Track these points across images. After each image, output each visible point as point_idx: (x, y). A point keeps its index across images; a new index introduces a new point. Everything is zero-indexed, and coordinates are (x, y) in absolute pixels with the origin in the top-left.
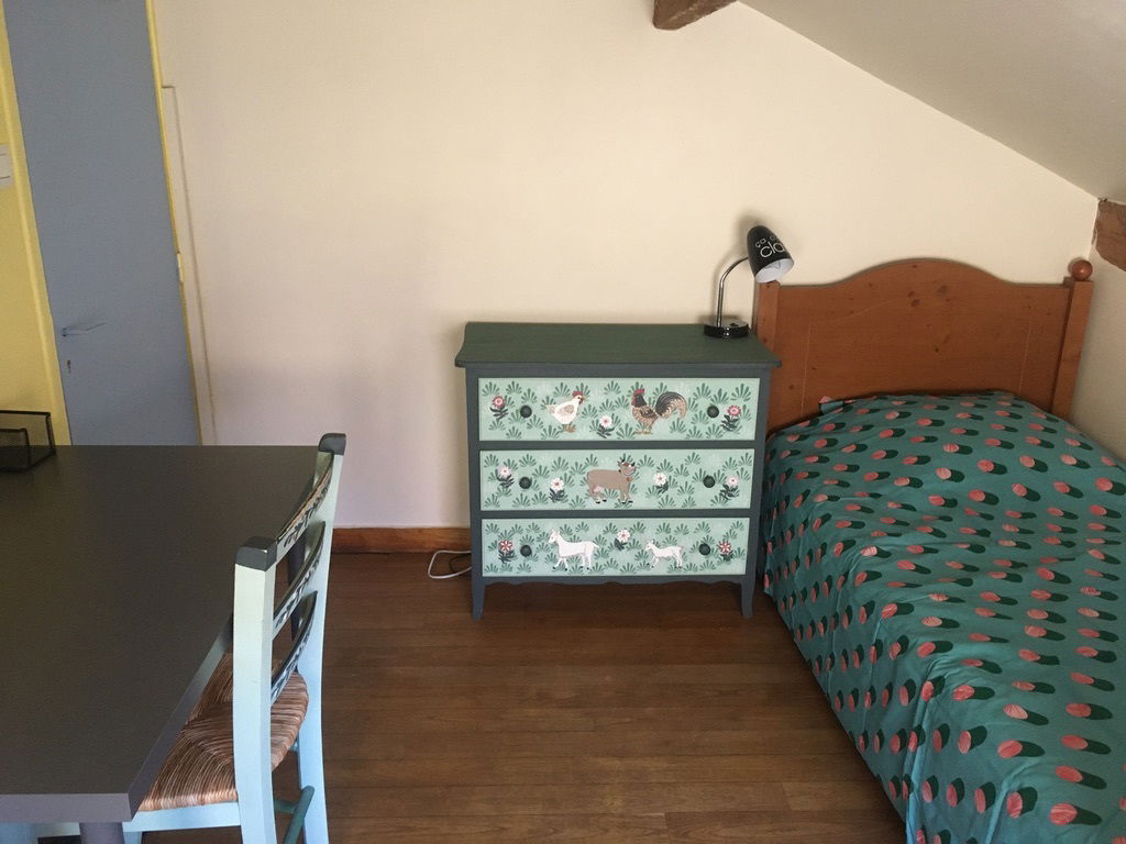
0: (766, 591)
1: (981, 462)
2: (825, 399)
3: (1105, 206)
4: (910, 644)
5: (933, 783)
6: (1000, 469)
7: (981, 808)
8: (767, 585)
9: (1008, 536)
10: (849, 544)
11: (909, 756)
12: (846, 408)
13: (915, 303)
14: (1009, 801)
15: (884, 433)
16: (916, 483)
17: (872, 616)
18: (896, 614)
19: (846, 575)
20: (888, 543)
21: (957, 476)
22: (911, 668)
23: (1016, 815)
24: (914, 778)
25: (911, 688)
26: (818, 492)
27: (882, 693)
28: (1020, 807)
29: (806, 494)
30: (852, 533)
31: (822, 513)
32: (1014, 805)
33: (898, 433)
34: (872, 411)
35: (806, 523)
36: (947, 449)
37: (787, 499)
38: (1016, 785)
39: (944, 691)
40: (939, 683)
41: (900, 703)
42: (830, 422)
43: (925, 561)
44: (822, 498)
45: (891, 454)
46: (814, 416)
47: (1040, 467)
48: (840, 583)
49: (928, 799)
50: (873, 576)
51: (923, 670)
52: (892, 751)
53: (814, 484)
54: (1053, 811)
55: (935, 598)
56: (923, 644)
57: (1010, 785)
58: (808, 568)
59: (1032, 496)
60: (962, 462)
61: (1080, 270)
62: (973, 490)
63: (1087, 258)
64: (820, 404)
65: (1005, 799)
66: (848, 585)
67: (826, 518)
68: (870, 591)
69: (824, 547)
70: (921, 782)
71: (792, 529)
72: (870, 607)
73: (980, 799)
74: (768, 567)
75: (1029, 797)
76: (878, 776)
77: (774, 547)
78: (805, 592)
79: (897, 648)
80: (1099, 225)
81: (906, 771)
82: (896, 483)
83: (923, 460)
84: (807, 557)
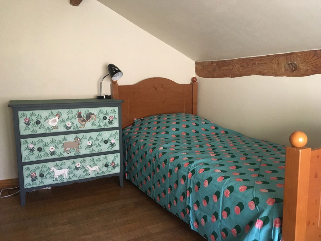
0: (127, 178)
1: (182, 126)
2: (135, 119)
3: (197, 63)
4: (181, 166)
5: (198, 203)
6: (188, 126)
7: (216, 201)
8: (127, 176)
9: (196, 140)
10: (154, 149)
11: (188, 198)
12: (142, 120)
13: (156, 89)
14: (225, 193)
15: (155, 123)
16: (167, 133)
17: (167, 163)
18: (174, 159)
19: (155, 157)
20: (165, 146)
21: (177, 130)
22: (183, 172)
23: (228, 196)
24: (190, 205)
25: (184, 178)
26: (140, 140)
27: (174, 186)
28: (229, 193)
29: (136, 141)
30: (154, 146)
31: (143, 144)
32: (227, 193)
33: (159, 122)
34: (150, 119)
35: (138, 149)
36: (173, 123)
37: (131, 145)
38: (226, 187)
39: (195, 173)
40: (193, 172)
41: (181, 184)
42: (139, 124)
43: (177, 148)
44: (142, 141)
45: (158, 128)
46: (133, 124)
47: (197, 125)
48: (154, 160)
49: (196, 209)
50: (164, 153)
51: (187, 170)
52: (181, 201)
53: (138, 138)
54: (240, 189)
55: (184, 154)
56: (185, 164)
57: (224, 188)
58: (141, 162)
59: (197, 132)
60: (178, 126)
61: (194, 80)
62: (182, 132)
63: (195, 77)
64: (134, 121)
65: (224, 193)
66: (157, 159)
67: (145, 145)
68: (164, 157)
69: (146, 153)
70: (193, 205)
71: (134, 153)
72: (165, 161)
73: (215, 197)
74: (126, 170)
75: (231, 189)
76: (177, 214)
77: (127, 163)
78: (141, 170)
79: (177, 169)
80: (196, 68)
81: (187, 204)
82: (162, 134)
83: (168, 127)
84: (141, 159)
